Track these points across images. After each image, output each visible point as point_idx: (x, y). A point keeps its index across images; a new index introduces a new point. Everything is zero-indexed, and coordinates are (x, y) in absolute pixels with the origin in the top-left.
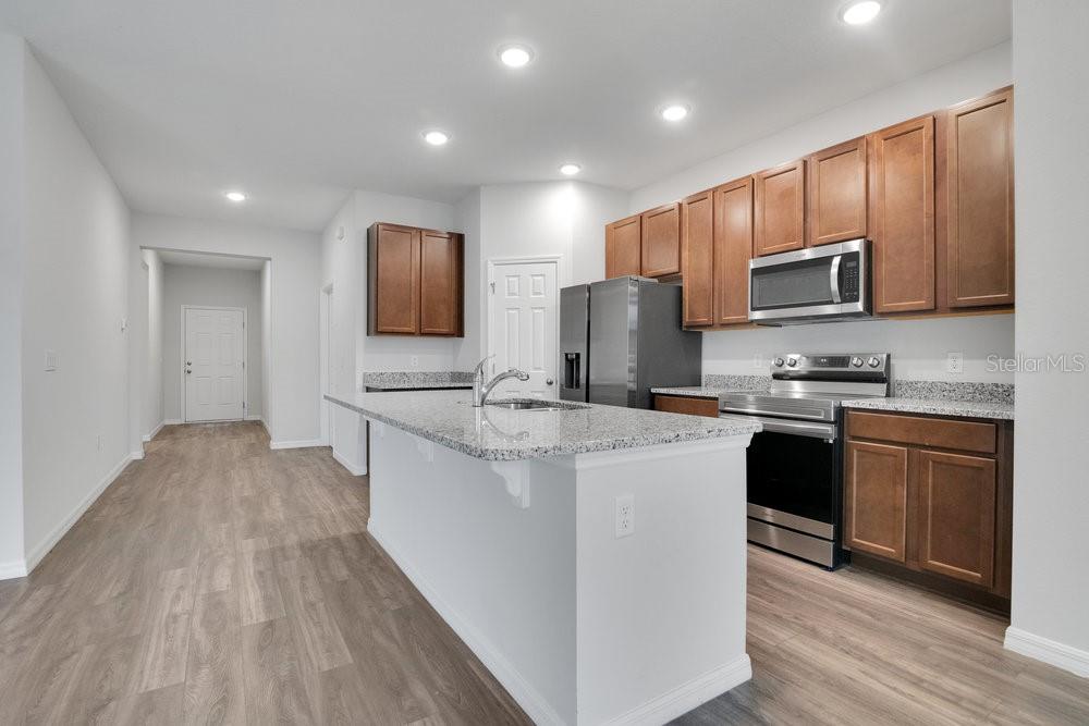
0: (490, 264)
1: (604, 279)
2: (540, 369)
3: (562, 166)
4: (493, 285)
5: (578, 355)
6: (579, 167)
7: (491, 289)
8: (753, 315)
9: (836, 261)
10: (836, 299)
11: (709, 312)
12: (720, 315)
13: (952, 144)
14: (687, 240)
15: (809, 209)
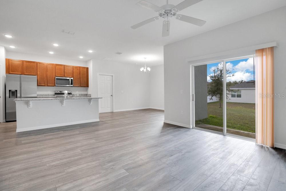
5: (17, 91)
8: (56, 85)
9: (70, 80)
10: (70, 84)
11: (45, 83)
12: (47, 84)
13: (81, 71)
14: (38, 70)
15: (64, 72)
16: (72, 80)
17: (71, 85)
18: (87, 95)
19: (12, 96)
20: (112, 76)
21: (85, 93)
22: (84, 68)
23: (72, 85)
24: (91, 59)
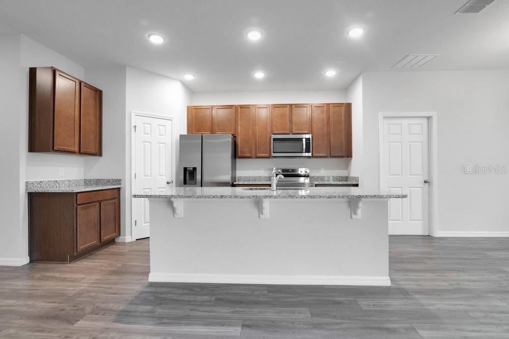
0: (133, 115)
1: (186, 134)
2: (163, 175)
3: (185, 74)
4: (135, 127)
5: (195, 169)
6: (194, 76)
7: (133, 129)
8: (273, 155)
9: (304, 140)
10: (304, 151)
11: (250, 152)
12: (256, 154)
13: (331, 113)
14: (239, 122)
15: (291, 121)
16: (308, 140)
17: (306, 152)
18: (347, 178)
19: (190, 180)
20: (429, 118)
21: (343, 173)
22: (340, 105)
23: (310, 154)
24: (360, 74)
